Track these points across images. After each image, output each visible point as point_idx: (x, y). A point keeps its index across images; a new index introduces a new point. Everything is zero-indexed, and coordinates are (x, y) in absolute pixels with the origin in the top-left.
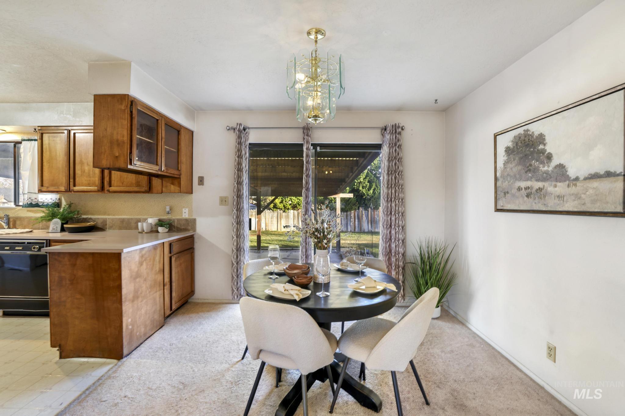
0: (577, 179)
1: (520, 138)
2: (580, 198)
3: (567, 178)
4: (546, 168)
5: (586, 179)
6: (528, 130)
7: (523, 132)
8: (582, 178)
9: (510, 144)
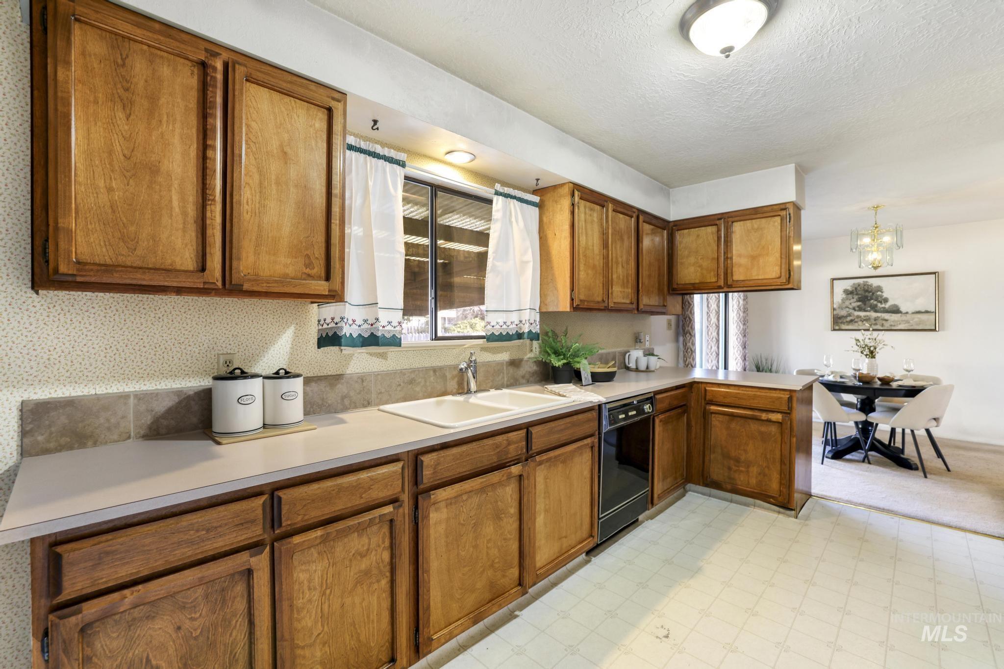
0: (907, 313)
1: (859, 285)
2: (909, 323)
3: (901, 312)
4: (883, 306)
5: (913, 313)
6: (867, 282)
7: (862, 282)
8: (910, 312)
9: (849, 288)
